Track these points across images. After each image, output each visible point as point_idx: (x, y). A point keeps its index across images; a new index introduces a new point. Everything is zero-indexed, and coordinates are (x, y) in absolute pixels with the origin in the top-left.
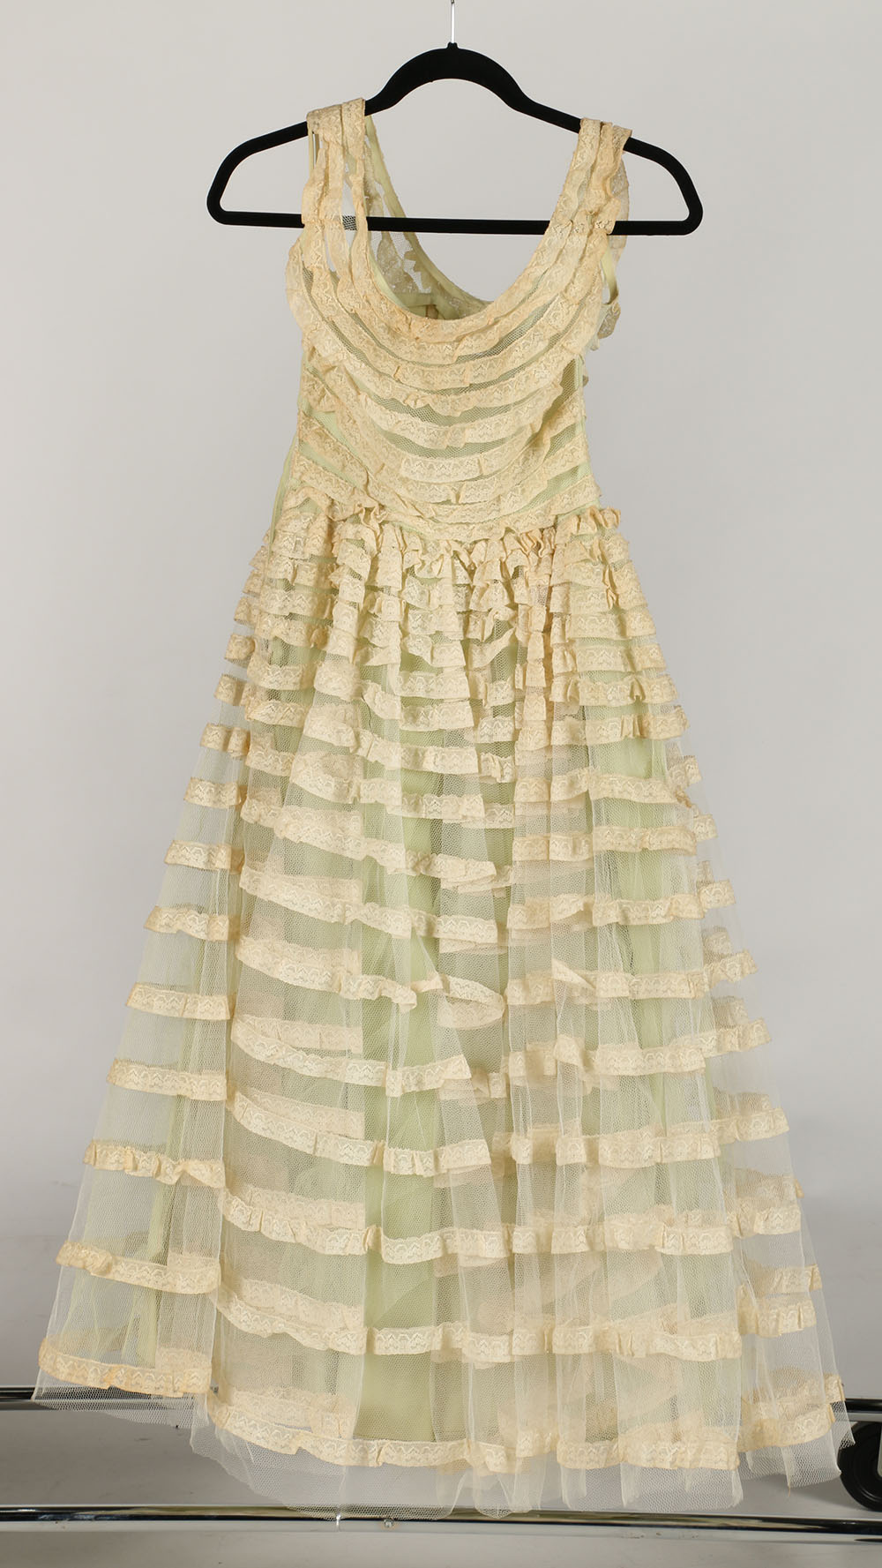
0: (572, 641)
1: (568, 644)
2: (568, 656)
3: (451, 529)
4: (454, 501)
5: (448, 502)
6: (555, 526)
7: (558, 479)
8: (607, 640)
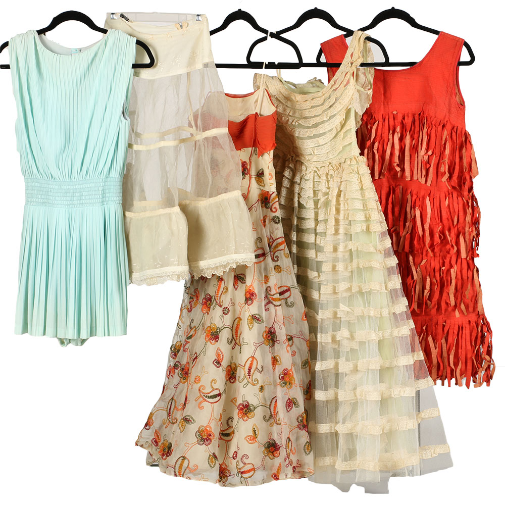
0: (347, 200)
1: (346, 200)
2: (346, 204)
3: (314, 163)
4: (313, 154)
5: (311, 154)
6: (345, 162)
7: (345, 146)
8: (357, 199)
